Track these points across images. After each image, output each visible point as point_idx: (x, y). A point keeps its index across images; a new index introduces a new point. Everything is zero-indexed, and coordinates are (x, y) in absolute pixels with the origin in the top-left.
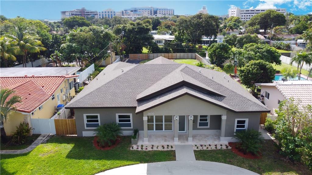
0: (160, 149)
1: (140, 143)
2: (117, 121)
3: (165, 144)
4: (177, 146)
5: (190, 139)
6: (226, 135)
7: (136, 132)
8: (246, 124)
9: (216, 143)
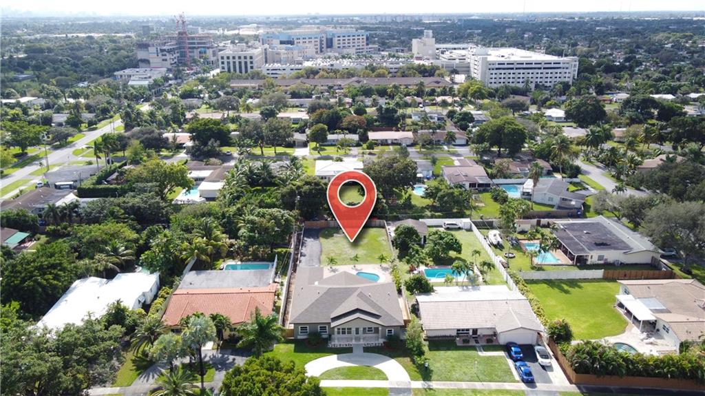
0: (345, 346)
1: (333, 343)
2: (319, 330)
3: (347, 343)
4: (354, 344)
5: (362, 340)
6: (382, 338)
7: (330, 336)
8: (393, 332)
9: (377, 342)
